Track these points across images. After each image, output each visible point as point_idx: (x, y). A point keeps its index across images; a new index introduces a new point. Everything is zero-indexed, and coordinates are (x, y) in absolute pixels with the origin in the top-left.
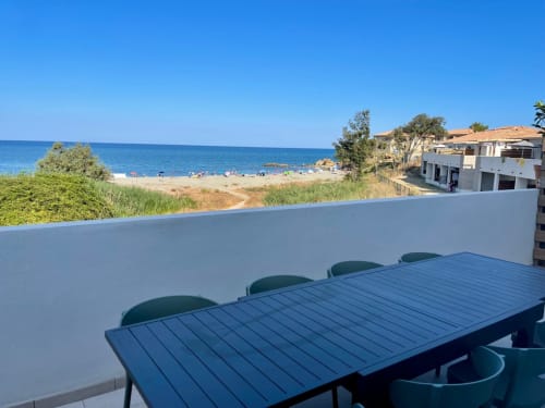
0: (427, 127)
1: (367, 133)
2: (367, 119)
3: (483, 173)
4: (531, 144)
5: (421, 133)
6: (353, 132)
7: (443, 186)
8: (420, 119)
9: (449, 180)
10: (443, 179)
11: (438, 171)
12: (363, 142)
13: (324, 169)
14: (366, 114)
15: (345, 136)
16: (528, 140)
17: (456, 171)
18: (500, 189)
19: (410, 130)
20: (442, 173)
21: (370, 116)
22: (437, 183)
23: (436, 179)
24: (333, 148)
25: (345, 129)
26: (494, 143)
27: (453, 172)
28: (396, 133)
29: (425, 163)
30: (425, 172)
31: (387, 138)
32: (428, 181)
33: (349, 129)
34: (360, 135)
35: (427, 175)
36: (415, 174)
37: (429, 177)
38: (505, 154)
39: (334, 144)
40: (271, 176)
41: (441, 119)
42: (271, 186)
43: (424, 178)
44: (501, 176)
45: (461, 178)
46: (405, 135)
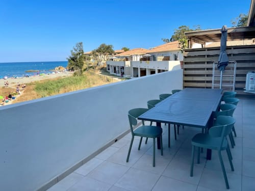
0: (106, 50)
1: (83, 53)
2: (82, 46)
3: (134, 68)
4: (150, 55)
5: (104, 52)
6: (76, 52)
7: (118, 75)
8: (103, 46)
9: (120, 72)
10: (117, 72)
11: (115, 68)
12: (81, 57)
13: (60, 71)
14: (81, 44)
15: (72, 55)
16: (148, 53)
17: (123, 68)
18: (141, 76)
19: (99, 51)
20: (117, 69)
21: (83, 44)
22: (115, 74)
23: (115, 72)
24: (67, 60)
25: (72, 51)
26: (136, 55)
27: (121, 68)
28: (93, 53)
29: (108, 65)
30: (109, 69)
31: (90, 55)
32: (111, 73)
33: (74, 51)
34: (79, 54)
35: (110, 71)
36: (105, 70)
37: (111, 71)
38: (141, 60)
39: (67, 59)
40: (32, 77)
41: (112, 46)
42: (35, 82)
43: (109, 72)
44: (141, 68)
45: (125, 71)
46: (97, 53)
